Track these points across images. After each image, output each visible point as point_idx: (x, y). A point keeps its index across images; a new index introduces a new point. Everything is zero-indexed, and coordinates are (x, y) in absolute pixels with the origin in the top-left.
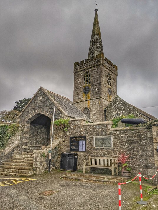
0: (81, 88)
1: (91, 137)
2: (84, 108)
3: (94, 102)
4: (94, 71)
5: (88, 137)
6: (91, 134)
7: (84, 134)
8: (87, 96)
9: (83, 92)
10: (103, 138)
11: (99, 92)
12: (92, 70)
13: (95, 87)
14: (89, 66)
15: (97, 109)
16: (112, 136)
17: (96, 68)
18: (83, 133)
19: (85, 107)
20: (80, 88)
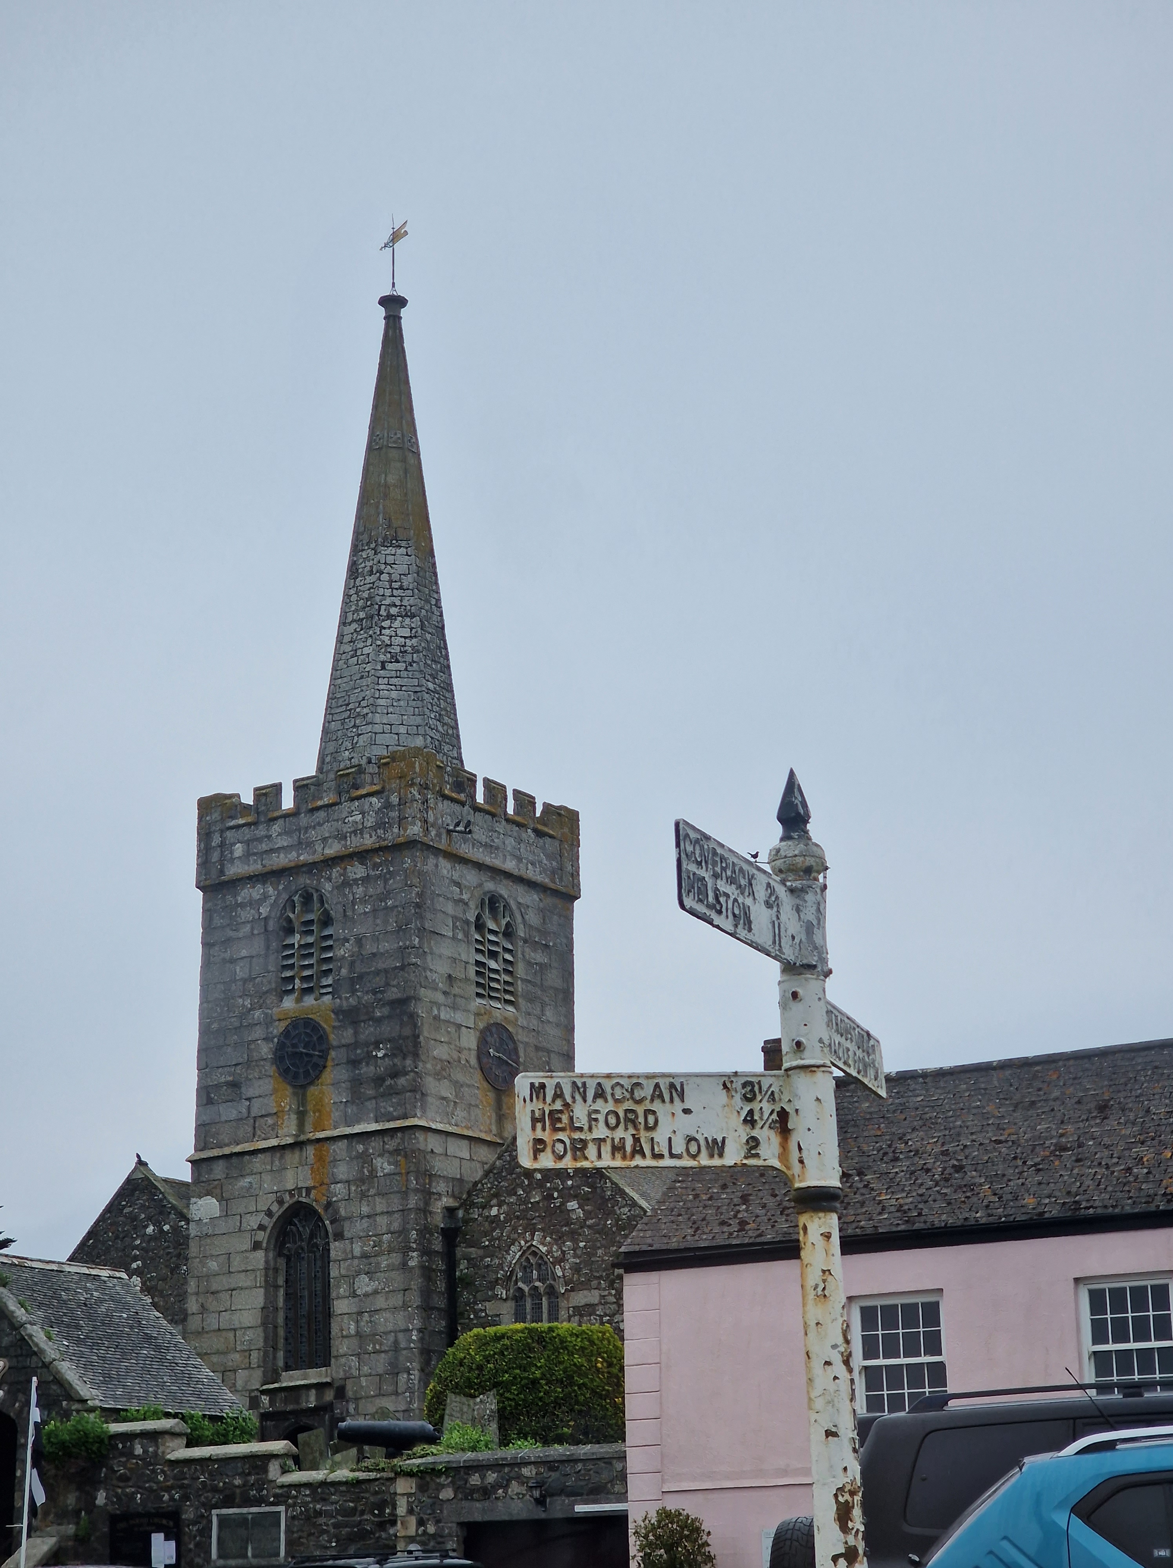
0: (258, 1033)
1: (202, 1516)
2: (281, 1202)
3: (359, 1156)
4: (359, 891)
5: (189, 1514)
6: (203, 1499)
7: (172, 1499)
8: (310, 1107)
9: (271, 1069)
10: (250, 1517)
11: (402, 1081)
12: (346, 884)
13: (368, 1032)
14: (324, 840)
15: (382, 1222)
16: (282, 1508)
17: (376, 866)
18: (166, 1497)
19: (288, 1200)
20: (252, 1026)
